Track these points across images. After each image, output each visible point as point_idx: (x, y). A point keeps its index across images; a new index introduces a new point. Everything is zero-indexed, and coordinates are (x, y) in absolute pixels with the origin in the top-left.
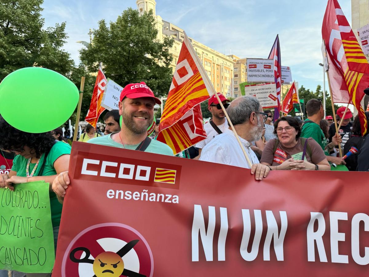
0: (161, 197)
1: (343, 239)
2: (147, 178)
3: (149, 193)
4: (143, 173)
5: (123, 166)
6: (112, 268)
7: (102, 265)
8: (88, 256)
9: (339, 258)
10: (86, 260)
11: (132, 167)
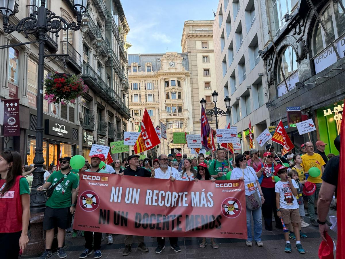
0: (103, 185)
1: (157, 199)
2: (99, 180)
3: (100, 184)
4: (98, 178)
5: (93, 177)
6: (90, 202)
7: (88, 201)
8: (84, 198)
9: (155, 204)
10: (84, 199)
11: (95, 177)
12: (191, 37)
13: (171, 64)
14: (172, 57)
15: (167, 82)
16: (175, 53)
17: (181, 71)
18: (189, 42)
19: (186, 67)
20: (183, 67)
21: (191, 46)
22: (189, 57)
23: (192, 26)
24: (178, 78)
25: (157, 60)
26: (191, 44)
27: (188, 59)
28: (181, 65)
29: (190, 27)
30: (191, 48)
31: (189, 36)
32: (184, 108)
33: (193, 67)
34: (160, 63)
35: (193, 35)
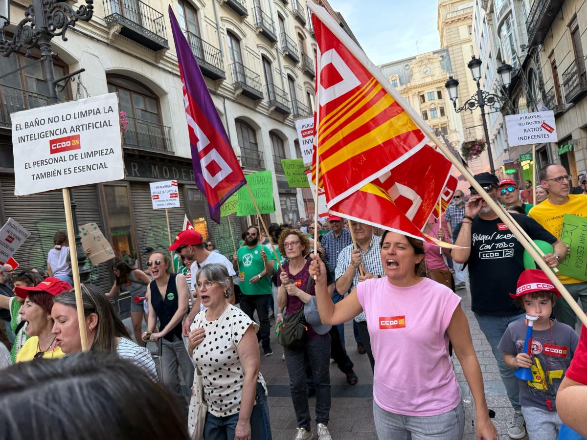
12: (450, 24)
13: (426, 70)
14: (425, 60)
15: (423, 96)
16: (429, 54)
17: (441, 77)
18: (448, 31)
19: (448, 68)
20: (442, 70)
21: (452, 36)
22: (450, 53)
23: (450, 5)
24: (437, 88)
25: (404, 69)
26: (452, 33)
27: (449, 55)
28: (440, 68)
29: (448, 6)
30: (452, 40)
31: (447, 23)
32: (451, 129)
33: (457, 66)
34: (409, 71)
35: (453, 19)
